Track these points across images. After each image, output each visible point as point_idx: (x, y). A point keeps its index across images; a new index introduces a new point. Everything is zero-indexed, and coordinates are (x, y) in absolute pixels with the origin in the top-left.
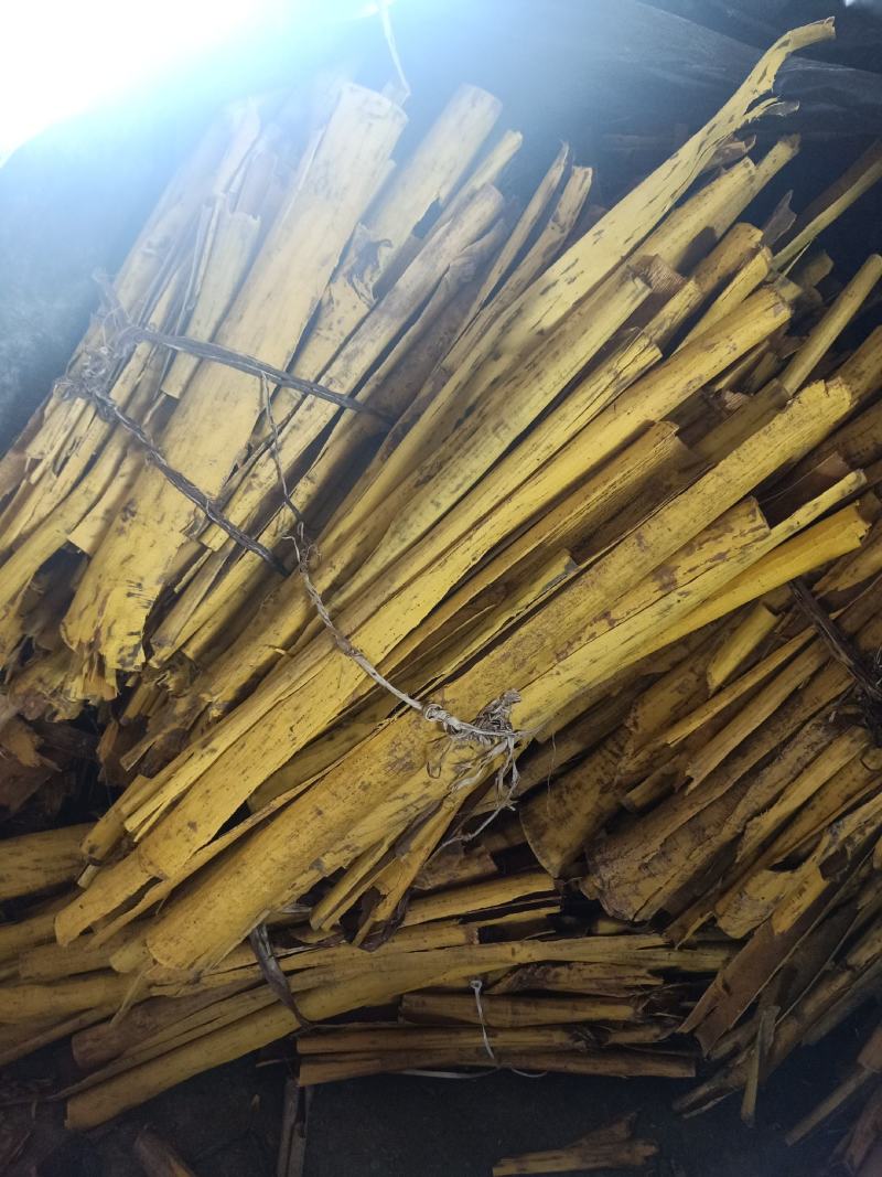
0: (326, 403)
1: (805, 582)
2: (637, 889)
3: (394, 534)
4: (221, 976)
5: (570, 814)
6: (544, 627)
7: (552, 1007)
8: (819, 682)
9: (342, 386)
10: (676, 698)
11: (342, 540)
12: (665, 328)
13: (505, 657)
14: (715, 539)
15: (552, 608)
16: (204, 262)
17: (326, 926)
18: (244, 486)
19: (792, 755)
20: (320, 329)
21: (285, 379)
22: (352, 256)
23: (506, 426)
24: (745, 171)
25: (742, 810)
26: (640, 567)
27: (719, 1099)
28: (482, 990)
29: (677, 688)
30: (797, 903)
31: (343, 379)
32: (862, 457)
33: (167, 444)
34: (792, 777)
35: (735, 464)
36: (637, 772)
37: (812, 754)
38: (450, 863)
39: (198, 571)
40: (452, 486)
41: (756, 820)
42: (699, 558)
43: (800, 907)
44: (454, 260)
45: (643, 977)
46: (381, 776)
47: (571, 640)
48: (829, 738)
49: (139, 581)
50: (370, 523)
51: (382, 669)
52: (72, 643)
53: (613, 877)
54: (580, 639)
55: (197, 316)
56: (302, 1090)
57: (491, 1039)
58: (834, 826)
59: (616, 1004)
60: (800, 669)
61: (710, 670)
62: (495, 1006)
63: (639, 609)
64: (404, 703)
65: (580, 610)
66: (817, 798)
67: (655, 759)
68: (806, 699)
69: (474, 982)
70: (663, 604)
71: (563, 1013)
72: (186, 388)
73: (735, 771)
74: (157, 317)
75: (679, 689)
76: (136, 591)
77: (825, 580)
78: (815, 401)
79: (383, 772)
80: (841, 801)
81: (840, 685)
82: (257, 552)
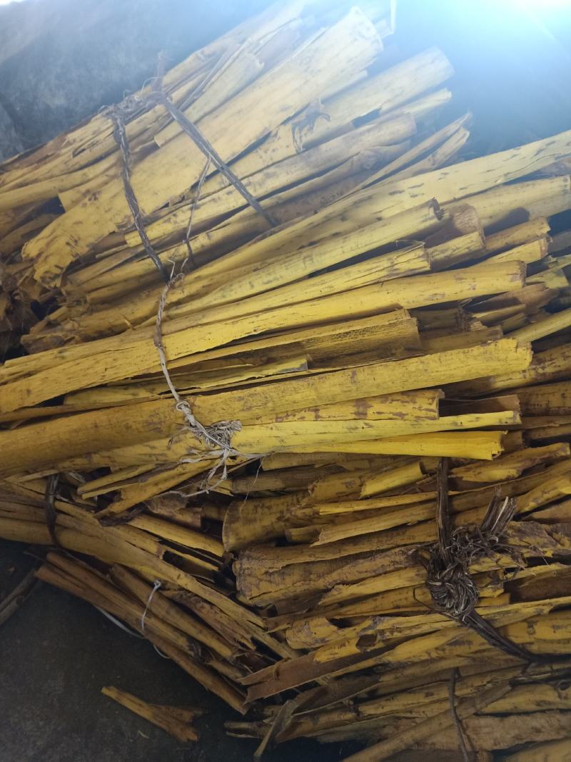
0: (240, 196)
1: (450, 463)
2: (259, 584)
3: (222, 289)
4: (22, 489)
5: (255, 520)
6: (271, 394)
7: (189, 623)
8: (422, 527)
9: (255, 191)
10: (343, 489)
11: (199, 279)
12: (446, 254)
13: (240, 399)
14: (403, 402)
15: (282, 386)
16: (218, 74)
17: (85, 496)
18: (166, 218)
19: (380, 561)
20: (260, 149)
21: (224, 168)
22: (303, 116)
23: (312, 259)
24: (563, 183)
25: (335, 576)
26: (346, 392)
27: (249, 736)
28: (160, 588)
29: (346, 483)
30: (336, 650)
31: (257, 187)
32: (535, 409)
33: (137, 169)
34: (373, 574)
35: (435, 362)
36: (301, 519)
37: (392, 568)
38: (175, 506)
39: (116, 252)
40: (265, 280)
41: (341, 586)
42: (388, 408)
43: (336, 653)
44: (365, 150)
45: (247, 640)
46: (139, 426)
47: (289, 413)
48: (407, 564)
49: (77, 239)
50: (217, 278)
51: (170, 365)
52: (24, 253)
53: (248, 569)
54: (294, 415)
55: (196, 103)
56: (36, 579)
57: (147, 619)
58: (377, 618)
59: (224, 644)
60: (414, 513)
61: (367, 483)
62: (160, 602)
63: (338, 419)
64: (170, 392)
65: (298, 397)
66: (381, 596)
67: (314, 518)
68: (408, 533)
69: (158, 582)
70: (353, 424)
71: (193, 630)
72: (167, 142)
73: (345, 550)
74: (177, 95)
75: (347, 484)
76: (73, 244)
77: (462, 469)
78: (506, 350)
79: (141, 425)
80: (392, 606)
81: (430, 536)
82: (155, 261)
